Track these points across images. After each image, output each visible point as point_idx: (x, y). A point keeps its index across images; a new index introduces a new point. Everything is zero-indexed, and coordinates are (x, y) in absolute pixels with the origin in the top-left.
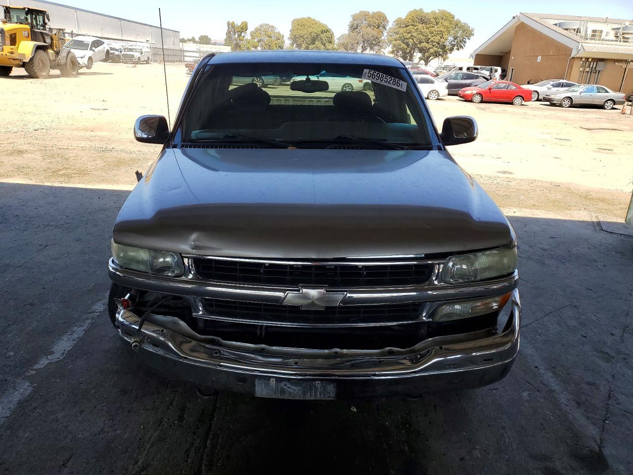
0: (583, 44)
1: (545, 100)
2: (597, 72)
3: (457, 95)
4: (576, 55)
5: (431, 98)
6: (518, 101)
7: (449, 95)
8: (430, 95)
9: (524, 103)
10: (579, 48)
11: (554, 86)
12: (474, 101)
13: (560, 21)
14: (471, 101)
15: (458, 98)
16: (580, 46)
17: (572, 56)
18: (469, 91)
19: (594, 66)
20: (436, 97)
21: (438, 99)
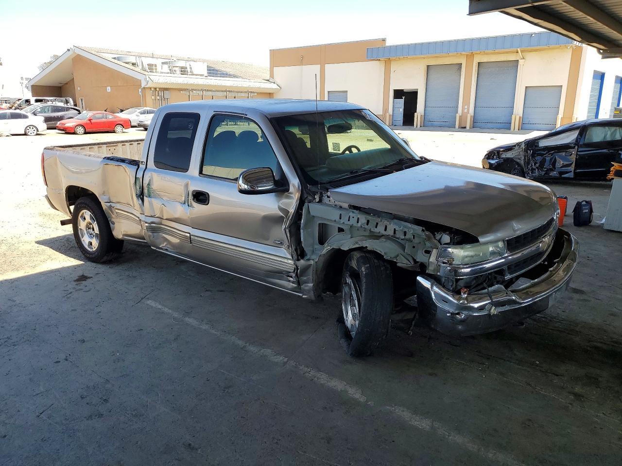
0: (150, 77)
1: (139, 126)
2: (166, 99)
3: (55, 128)
4: (146, 85)
5: (29, 134)
6: (119, 129)
7: (48, 129)
8: (27, 131)
9: (124, 130)
10: (148, 80)
11: (141, 113)
12: (78, 132)
13: (118, 56)
14: (74, 133)
15: (57, 131)
16: (147, 77)
17: (143, 86)
18: (69, 124)
19: (162, 95)
20: (35, 132)
21: (37, 134)
